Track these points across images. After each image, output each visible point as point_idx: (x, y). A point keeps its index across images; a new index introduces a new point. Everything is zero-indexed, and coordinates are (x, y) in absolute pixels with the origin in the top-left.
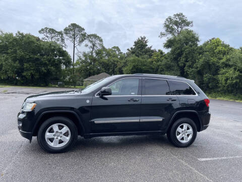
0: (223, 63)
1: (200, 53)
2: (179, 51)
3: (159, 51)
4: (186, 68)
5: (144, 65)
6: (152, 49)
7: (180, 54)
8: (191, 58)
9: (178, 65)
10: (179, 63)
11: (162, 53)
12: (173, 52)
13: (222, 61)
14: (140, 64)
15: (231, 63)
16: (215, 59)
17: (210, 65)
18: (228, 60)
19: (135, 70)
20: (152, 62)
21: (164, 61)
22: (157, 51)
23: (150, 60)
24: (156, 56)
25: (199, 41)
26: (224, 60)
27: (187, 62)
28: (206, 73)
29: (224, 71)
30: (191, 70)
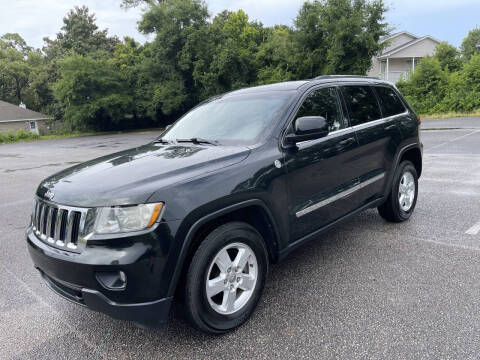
0: (261, 58)
1: (217, 42)
2: (174, 37)
3: (127, 39)
4: (196, 74)
5: (104, 74)
6: (108, 36)
7: (178, 45)
8: (201, 53)
9: (177, 69)
10: (179, 63)
11: (133, 44)
12: (162, 41)
13: (258, 55)
14: (93, 72)
15: (275, 58)
16: (244, 53)
17: (239, 64)
18: (270, 51)
19: (83, 86)
20: (119, 65)
21: (144, 64)
22: (121, 39)
23: (111, 61)
24: (124, 52)
25: (208, 16)
26: (262, 52)
27: (198, 59)
28: (235, 80)
29: (266, 72)
30: (207, 75)
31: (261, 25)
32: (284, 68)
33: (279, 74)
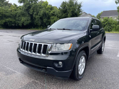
0: (52, 14)
1: (40, 8)
2: (29, 5)
3: (14, 4)
4: (34, 15)
5: (7, 13)
6: (9, 3)
7: (29, 7)
8: (36, 10)
9: (29, 14)
10: (30, 12)
11: (16, 6)
12: (25, 6)
13: (51, 13)
14: (4, 12)
15: (55, 14)
16: (47, 12)
17: (46, 14)
18: (54, 12)
19: (1, 15)
20: (11, 11)
21: (19, 11)
22: (13, 4)
23: (10, 9)
24: (13, 7)
25: (38, 1)
26: (52, 12)
27: (35, 12)
28: (45, 18)
29: (53, 17)
30: (37, 16)
31: (52, 5)
32: (57, 17)
33: (56, 18)
